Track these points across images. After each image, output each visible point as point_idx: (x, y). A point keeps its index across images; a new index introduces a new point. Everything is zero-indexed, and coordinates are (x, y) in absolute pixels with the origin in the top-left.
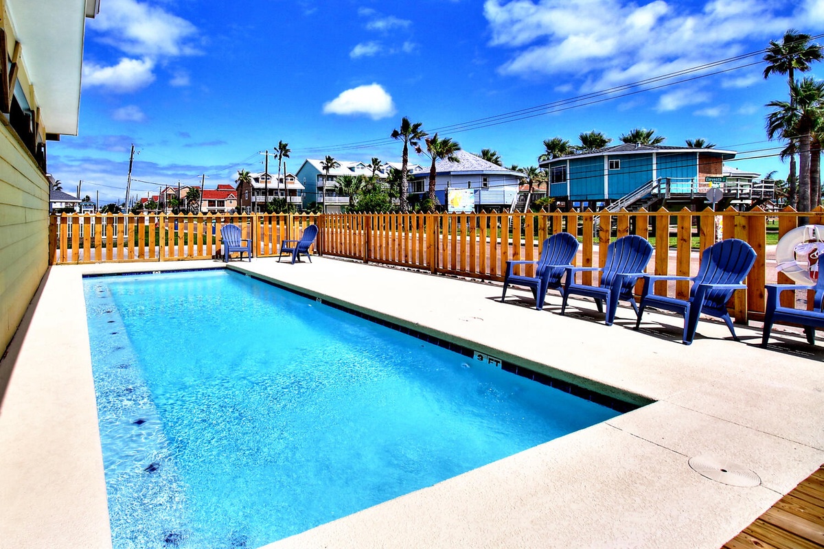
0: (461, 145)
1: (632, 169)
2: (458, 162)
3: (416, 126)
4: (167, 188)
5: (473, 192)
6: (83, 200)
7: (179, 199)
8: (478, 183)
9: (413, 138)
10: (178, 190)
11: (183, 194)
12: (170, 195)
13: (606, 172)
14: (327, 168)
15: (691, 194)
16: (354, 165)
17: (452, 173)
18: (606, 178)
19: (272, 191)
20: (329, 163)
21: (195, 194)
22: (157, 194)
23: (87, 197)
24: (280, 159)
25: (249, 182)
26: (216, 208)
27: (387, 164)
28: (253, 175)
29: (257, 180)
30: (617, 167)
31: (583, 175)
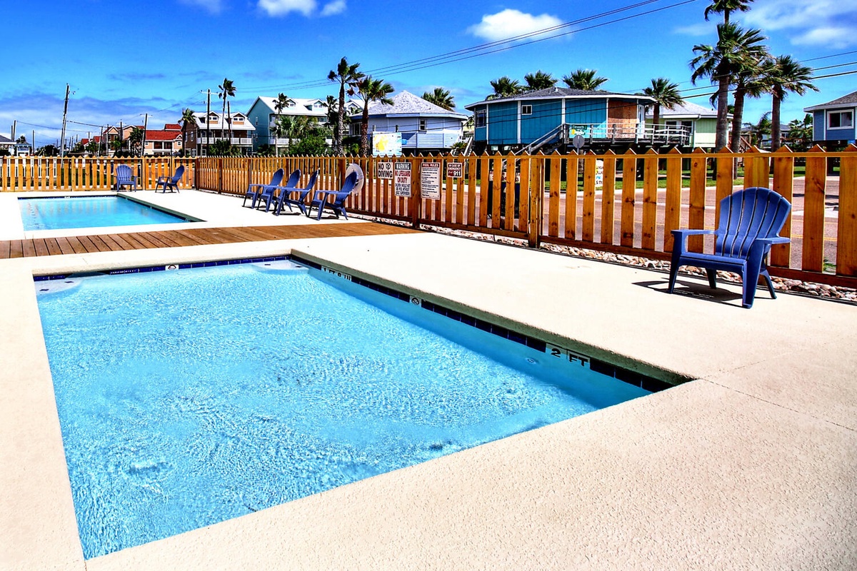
0: (393, 86)
1: (543, 114)
2: (392, 104)
3: (353, 68)
4: (109, 128)
5: (401, 135)
6: (18, 141)
7: (121, 141)
8: (415, 126)
9: (350, 78)
10: (121, 130)
11: (126, 134)
12: (112, 135)
13: (519, 117)
14: (279, 106)
15: (589, 139)
16: (312, 103)
17: (387, 116)
18: (519, 122)
19: (218, 133)
20: (283, 101)
21: (139, 135)
22: (98, 134)
23: (22, 137)
24: (224, 98)
25: (193, 123)
26: (163, 150)
27: (350, 101)
28: (197, 115)
29: (202, 120)
30: (529, 112)
31: (500, 119)
